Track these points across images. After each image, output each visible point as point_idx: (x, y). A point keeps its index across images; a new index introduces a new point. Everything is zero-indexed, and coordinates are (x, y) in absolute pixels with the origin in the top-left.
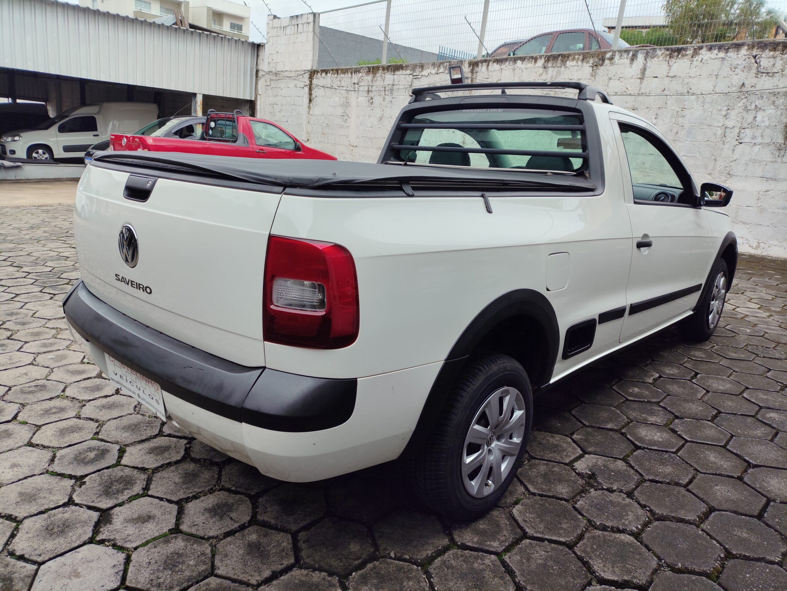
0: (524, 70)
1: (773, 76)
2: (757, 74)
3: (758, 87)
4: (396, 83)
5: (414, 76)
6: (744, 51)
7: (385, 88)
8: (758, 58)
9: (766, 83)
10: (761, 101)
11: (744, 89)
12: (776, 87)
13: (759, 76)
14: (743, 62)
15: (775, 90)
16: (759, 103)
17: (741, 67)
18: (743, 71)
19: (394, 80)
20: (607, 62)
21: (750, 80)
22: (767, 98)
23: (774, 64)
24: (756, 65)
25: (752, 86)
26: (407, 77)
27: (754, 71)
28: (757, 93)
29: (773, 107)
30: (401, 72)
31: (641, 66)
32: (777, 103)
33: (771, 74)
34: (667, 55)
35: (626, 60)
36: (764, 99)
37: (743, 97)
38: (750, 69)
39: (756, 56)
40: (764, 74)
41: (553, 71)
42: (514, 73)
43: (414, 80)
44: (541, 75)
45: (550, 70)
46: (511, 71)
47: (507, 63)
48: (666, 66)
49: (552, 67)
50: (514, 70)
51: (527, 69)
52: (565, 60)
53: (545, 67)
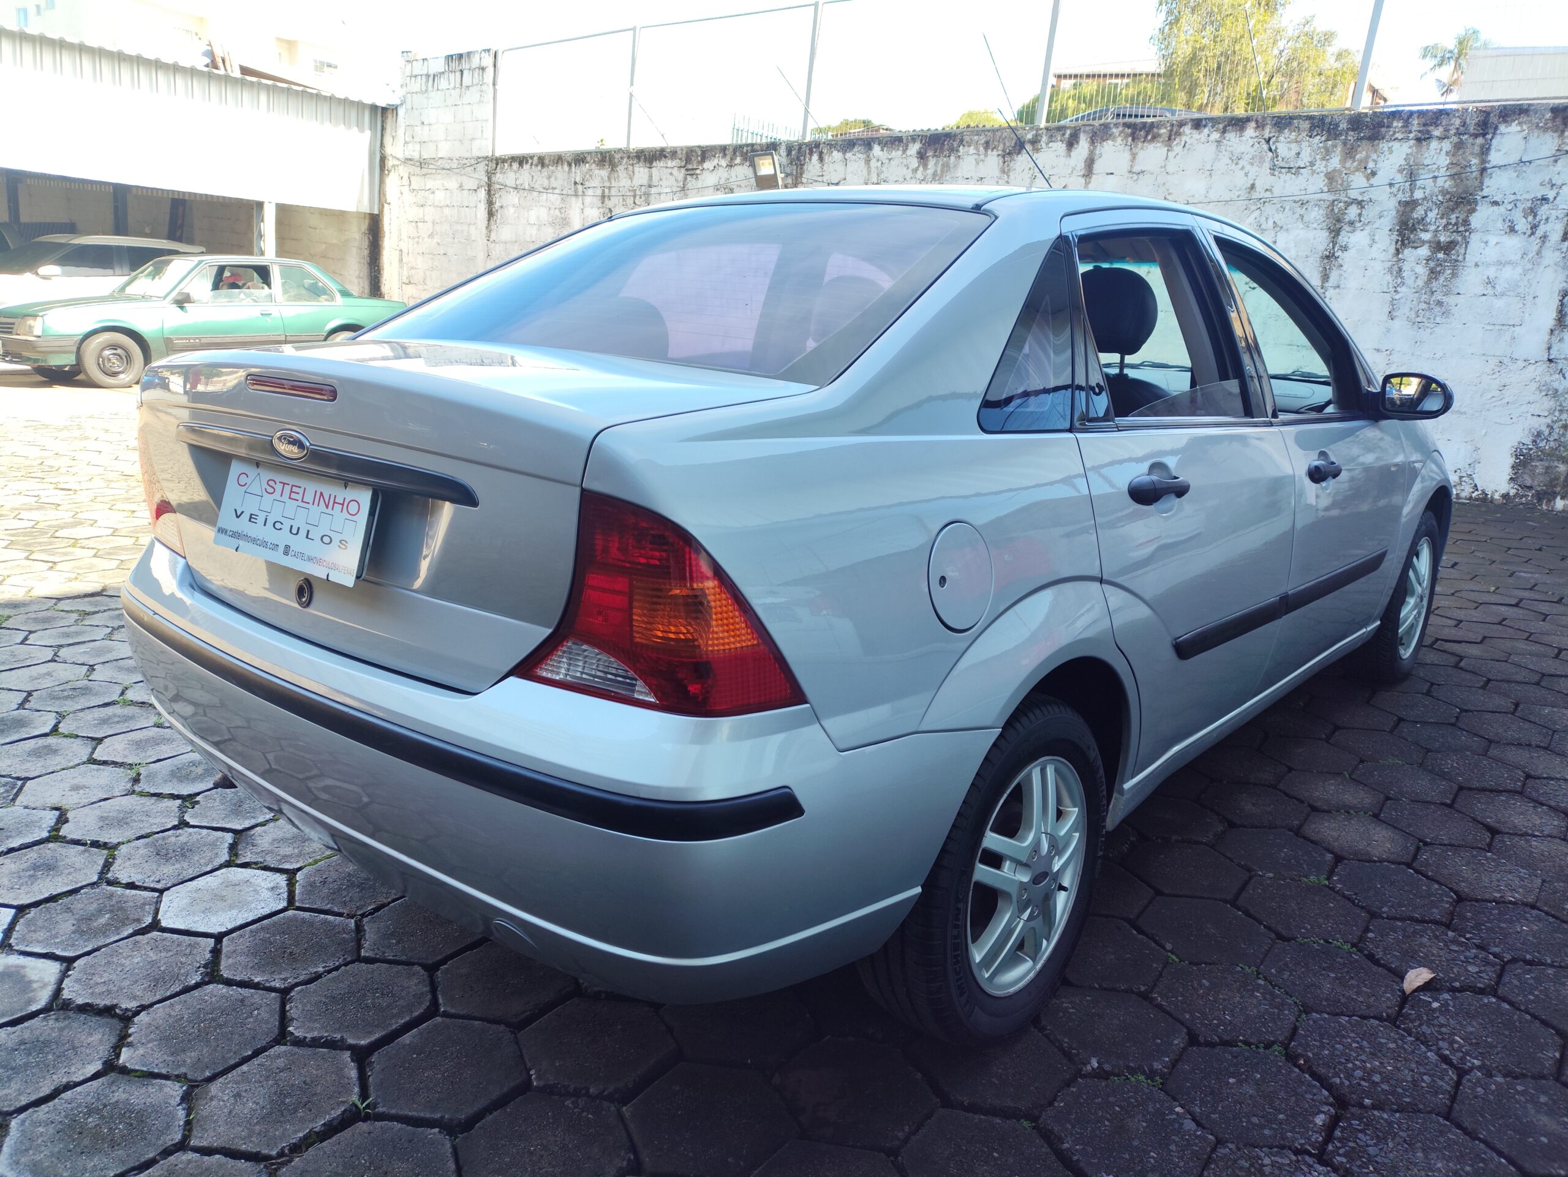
1: (1297, 173)
2: (1274, 170)
3: (1277, 192)
4: (654, 183)
5: (687, 170)
6: (1250, 131)
7: (634, 191)
8: (1274, 143)
9: (1288, 185)
10: (1281, 215)
11: (1255, 195)
12: (1304, 192)
13: (1276, 173)
14: (1252, 150)
15: (1302, 197)
16: (1279, 218)
17: (1247, 157)
18: (1252, 164)
19: (651, 177)
20: (1028, 147)
21: (1263, 178)
22: (1290, 210)
23: (1299, 154)
24: (1270, 154)
25: (1267, 190)
26: (674, 171)
27: (1267, 165)
28: (1275, 200)
29: (1302, 226)
30: (663, 163)
31: (1086, 155)
32: (1306, 218)
33: (1293, 171)
34: (1126, 137)
35: (1060, 147)
36: (1286, 210)
37: (1253, 208)
38: (1262, 160)
39: (1270, 139)
40: (1283, 170)
41: (936, 164)
42: (869, 167)
43: (688, 177)
44: (915, 170)
45: (932, 162)
46: (862, 163)
47: (856, 149)
48: (1127, 156)
49: (934, 156)
50: (868, 161)
51: (890, 160)
52: (955, 144)
53: (922, 156)
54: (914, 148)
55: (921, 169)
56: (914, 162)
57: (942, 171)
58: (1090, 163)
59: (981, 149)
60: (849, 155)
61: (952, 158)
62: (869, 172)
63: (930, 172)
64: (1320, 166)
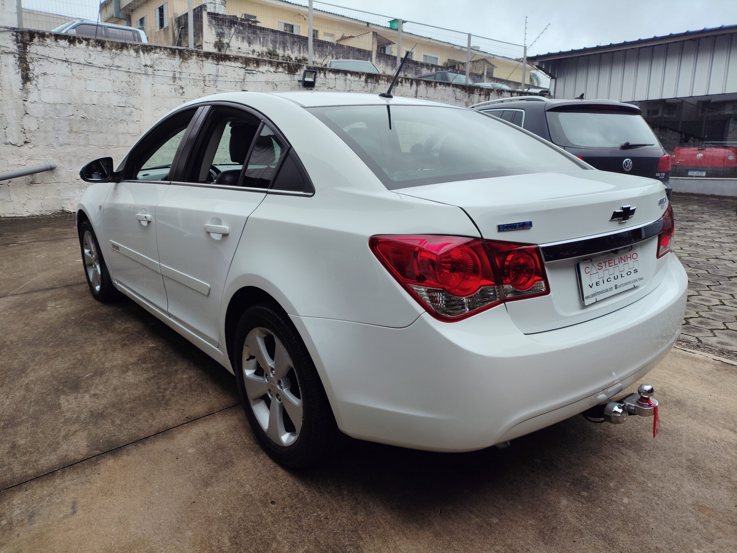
0: (353, 82)
4: (220, 74)
5: (247, 70)
7: (204, 77)
8: (455, 92)
13: (456, 101)
19: (218, 70)
20: (400, 84)
23: (460, 96)
24: (455, 95)
26: (237, 69)
30: (228, 63)
31: (415, 89)
33: (460, 101)
34: (425, 84)
35: (408, 85)
41: (371, 86)
42: (346, 83)
43: (247, 74)
44: (364, 87)
45: (370, 85)
46: (343, 81)
47: (340, 75)
48: (426, 91)
49: (371, 83)
50: (345, 80)
51: (354, 81)
52: (378, 78)
53: (366, 82)
54: (363, 78)
55: (366, 87)
56: (364, 84)
57: (373, 89)
58: (417, 92)
59: (386, 82)
60: (337, 76)
61: (377, 85)
62: (346, 85)
63: (369, 88)
64: (464, 100)
